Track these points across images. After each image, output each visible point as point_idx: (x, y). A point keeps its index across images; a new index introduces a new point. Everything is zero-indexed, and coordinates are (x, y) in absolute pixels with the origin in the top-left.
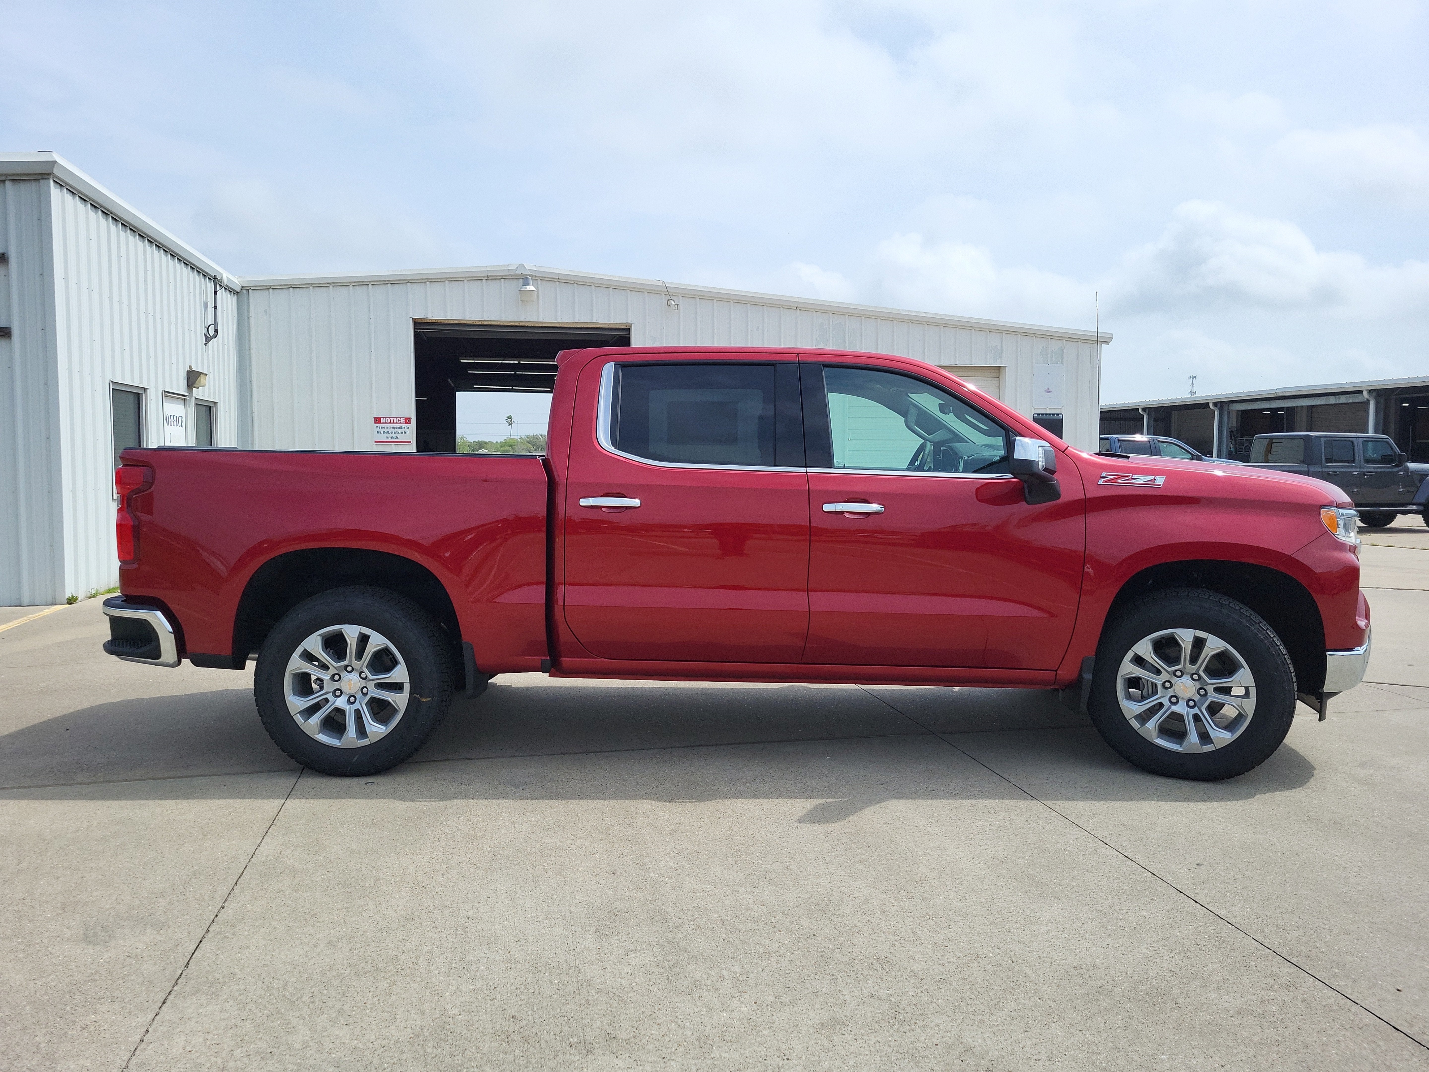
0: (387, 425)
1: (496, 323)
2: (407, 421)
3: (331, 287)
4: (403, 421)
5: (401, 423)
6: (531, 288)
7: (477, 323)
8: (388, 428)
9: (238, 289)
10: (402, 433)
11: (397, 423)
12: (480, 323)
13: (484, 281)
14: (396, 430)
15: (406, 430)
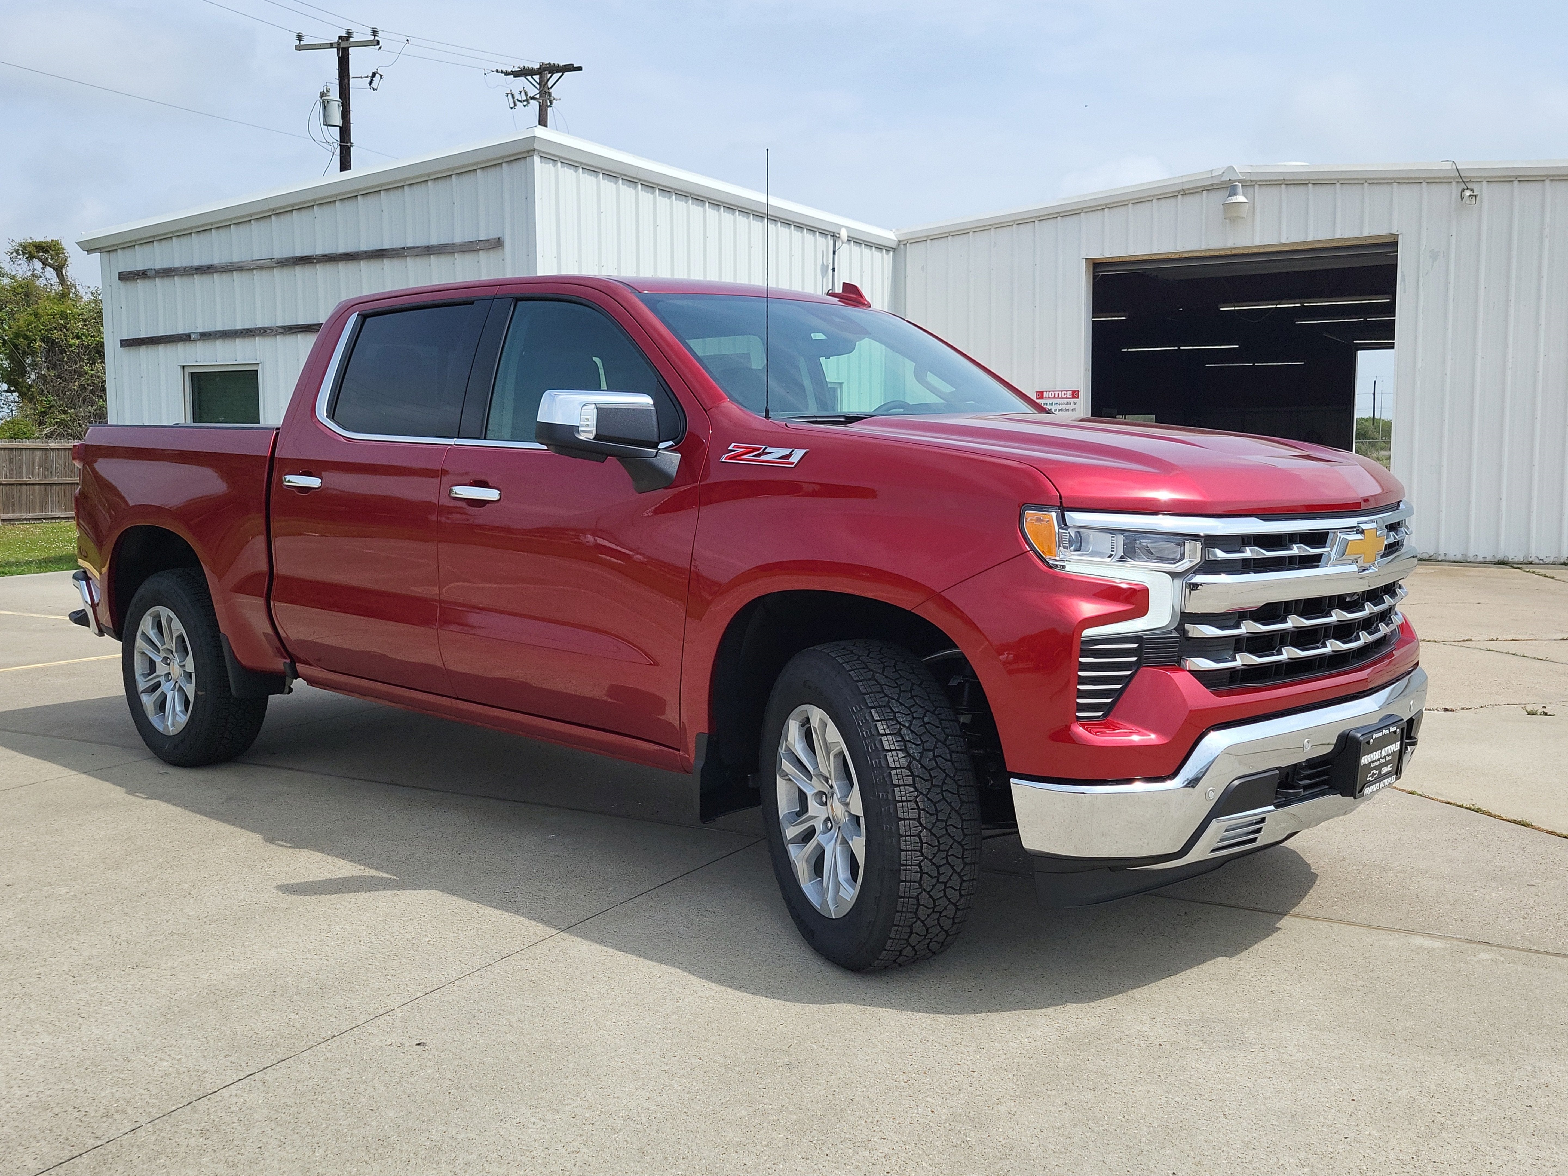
0: (1051, 401)
1: (1198, 254)
2: (1075, 394)
3: (993, 230)
4: (1069, 394)
5: (1067, 398)
6: (1240, 198)
7: (1174, 256)
8: (1051, 404)
9: (894, 245)
10: (1068, 410)
11: (1062, 398)
12: (1177, 256)
13: (1179, 197)
14: (1061, 407)
15: (1072, 406)
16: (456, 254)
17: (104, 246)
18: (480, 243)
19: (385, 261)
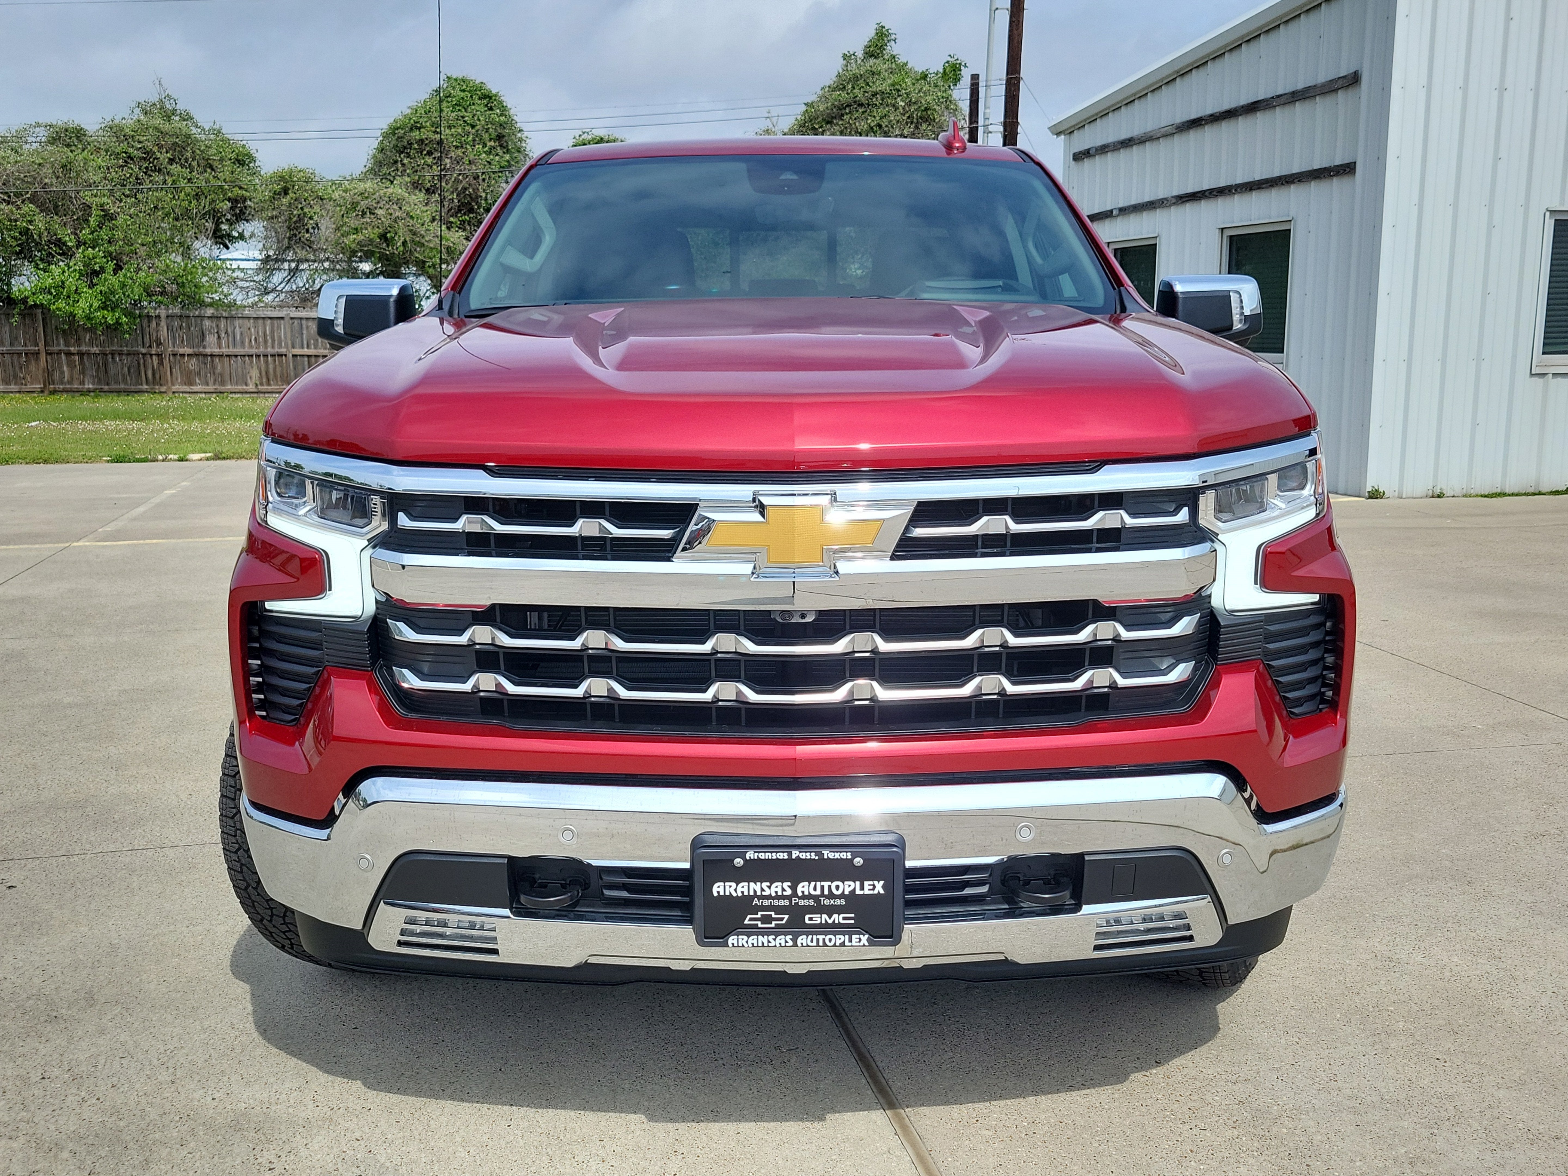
16: (1317, 98)
17: (1066, 127)
18: (1340, 80)
19: (1258, 113)
